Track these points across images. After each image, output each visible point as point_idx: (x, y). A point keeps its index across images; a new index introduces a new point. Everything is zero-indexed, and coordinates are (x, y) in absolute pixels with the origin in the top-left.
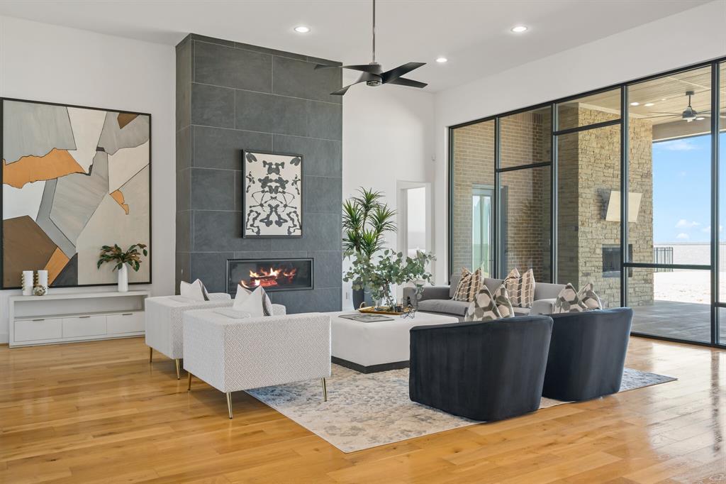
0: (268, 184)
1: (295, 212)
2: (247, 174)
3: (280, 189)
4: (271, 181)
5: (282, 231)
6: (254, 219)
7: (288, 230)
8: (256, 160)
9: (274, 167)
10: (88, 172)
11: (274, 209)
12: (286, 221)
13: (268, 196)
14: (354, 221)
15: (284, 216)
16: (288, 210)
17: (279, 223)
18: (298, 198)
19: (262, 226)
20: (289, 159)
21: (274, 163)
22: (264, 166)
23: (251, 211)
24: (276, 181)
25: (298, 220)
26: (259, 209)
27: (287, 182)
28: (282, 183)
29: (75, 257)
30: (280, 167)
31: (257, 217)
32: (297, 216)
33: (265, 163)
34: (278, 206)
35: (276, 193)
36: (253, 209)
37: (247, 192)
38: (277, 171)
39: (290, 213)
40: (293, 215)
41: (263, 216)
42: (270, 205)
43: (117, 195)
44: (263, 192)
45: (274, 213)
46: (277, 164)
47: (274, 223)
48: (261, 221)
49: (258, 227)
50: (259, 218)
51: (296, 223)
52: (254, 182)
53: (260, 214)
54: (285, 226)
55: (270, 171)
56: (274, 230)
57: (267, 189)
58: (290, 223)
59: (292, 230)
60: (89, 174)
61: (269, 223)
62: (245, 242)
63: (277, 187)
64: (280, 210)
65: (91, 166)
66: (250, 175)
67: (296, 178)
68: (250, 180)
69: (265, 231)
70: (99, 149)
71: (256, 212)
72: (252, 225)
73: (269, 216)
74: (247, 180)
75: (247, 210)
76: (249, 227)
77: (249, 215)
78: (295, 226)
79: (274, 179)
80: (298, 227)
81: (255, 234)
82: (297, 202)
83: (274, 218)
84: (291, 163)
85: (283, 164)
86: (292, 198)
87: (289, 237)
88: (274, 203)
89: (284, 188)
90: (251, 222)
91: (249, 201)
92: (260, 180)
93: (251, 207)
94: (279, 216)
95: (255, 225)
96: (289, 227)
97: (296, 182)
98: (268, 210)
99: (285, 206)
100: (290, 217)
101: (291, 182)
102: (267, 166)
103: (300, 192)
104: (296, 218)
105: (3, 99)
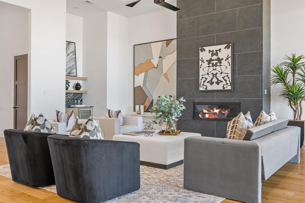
0: (212, 62)
1: (227, 76)
2: (200, 59)
3: (218, 64)
4: (213, 60)
5: (220, 87)
6: (204, 82)
7: (223, 87)
8: (205, 50)
9: (215, 52)
10: (156, 67)
11: (215, 75)
12: (222, 82)
13: (211, 68)
14: (282, 78)
15: (221, 79)
16: (223, 75)
17: (218, 83)
18: (230, 68)
19: (208, 85)
20: (222, 47)
21: (215, 50)
22: (209, 53)
23: (203, 78)
24: (216, 60)
25: (229, 80)
26: (207, 76)
27: (222, 59)
28: (220, 60)
29: (153, 100)
30: (218, 52)
31: (206, 80)
32: (229, 78)
33: (210, 51)
34: (217, 73)
35: (216, 66)
36: (203, 76)
37: (201, 68)
38: (217, 54)
39: (224, 77)
40: (226, 78)
41: (209, 79)
42: (212, 74)
43: (166, 75)
44: (209, 67)
45: (215, 78)
46: (216, 51)
47: (215, 83)
48: (208, 82)
49: (206, 86)
50: (207, 81)
51: (228, 82)
52: (204, 62)
53: (207, 79)
54: (221, 84)
55: (212, 55)
56: (215, 87)
57: (211, 65)
58: (224, 83)
59: (225, 86)
60: (157, 68)
61: (212, 83)
62: (201, 94)
63: (216, 63)
64: (218, 76)
65: (157, 65)
66: (202, 59)
67: (228, 56)
68: (202, 62)
69: (210, 88)
70: (160, 57)
71: (205, 78)
72: (203, 85)
73: (212, 79)
74: (200, 62)
75: (201, 78)
76: (201, 86)
77: (201, 80)
78: (227, 84)
79: (214, 59)
80: (229, 84)
81: (204, 89)
82: (229, 70)
83: (215, 80)
84: (225, 48)
85: (220, 50)
86: (226, 68)
87: (224, 91)
88: (214, 72)
89: (220, 63)
90: (202, 83)
91: (201, 72)
92: (207, 61)
93: (202, 75)
94: (218, 79)
95: (204, 85)
96: (224, 85)
97: (228, 59)
98: (211, 76)
99: (221, 73)
100: (224, 79)
101: (225, 59)
102: (211, 53)
103: (230, 64)
104: (228, 80)
105: (134, 45)
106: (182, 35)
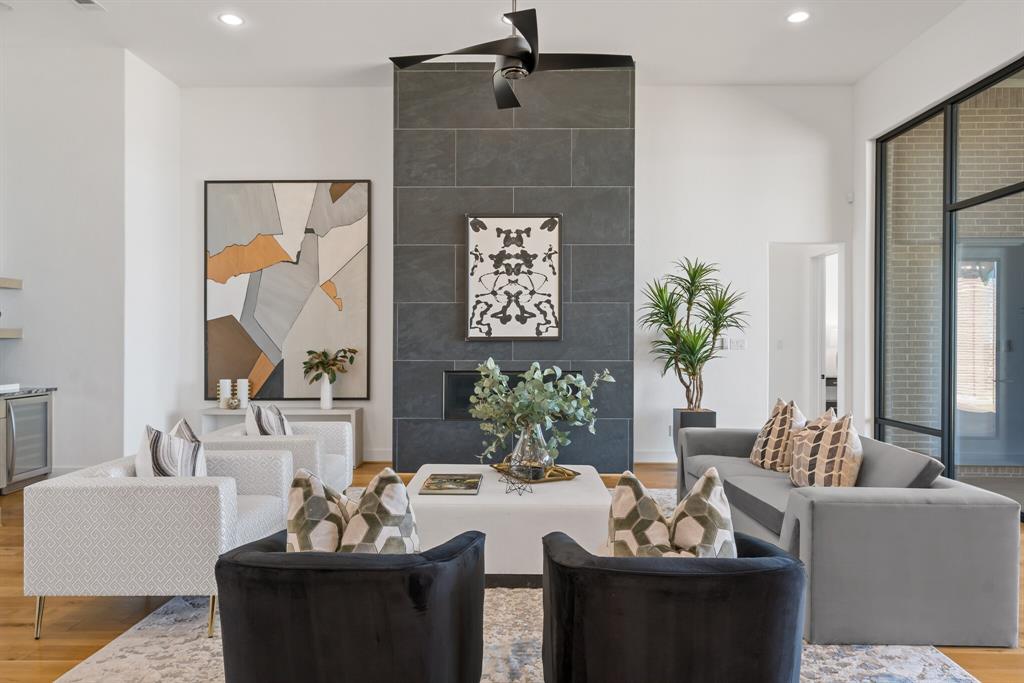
0: (506, 262)
1: (548, 302)
2: (471, 248)
3: (524, 268)
4: (509, 256)
5: (528, 330)
6: (483, 314)
7: (537, 329)
8: (485, 228)
9: (513, 235)
10: (295, 260)
11: (514, 298)
12: (534, 315)
13: (504, 279)
15: (530, 308)
16: (537, 299)
17: (522, 319)
18: (554, 280)
19: (496, 323)
20: (535, 223)
21: (513, 231)
22: (499, 236)
23: (478, 302)
24: (517, 256)
25: (553, 313)
26: (490, 299)
27: (535, 256)
28: (527, 258)
29: (281, 363)
30: (524, 235)
31: (488, 310)
32: (552, 307)
33: (499, 231)
34: (520, 293)
35: (517, 274)
36: (479, 298)
37: (472, 274)
38: (519, 241)
39: (541, 303)
40: (545, 307)
41: (497, 308)
42: (507, 293)
43: (329, 286)
44: (496, 273)
45: (513, 304)
46: (518, 232)
47: (513, 319)
48: (493, 316)
49: (488, 325)
50: (490, 312)
51: (550, 317)
52: (482, 260)
53: (491, 306)
54: (532, 323)
55: (508, 241)
56: (513, 330)
57: (502, 269)
58: (540, 318)
59: (542, 328)
60: (296, 263)
61: (505, 319)
62: (470, 347)
63: (518, 266)
64: (523, 299)
65: (299, 253)
66: (476, 250)
67: (550, 250)
68: (477, 257)
69: (499, 330)
70: (309, 231)
71: (486, 303)
72: (479, 323)
73: (505, 308)
74: (472, 258)
75: (472, 302)
76: (474, 325)
77: (475, 308)
78: (548, 322)
79: (513, 253)
80: (553, 324)
81: (484, 335)
82: (552, 287)
83: (513, 310)
84: (542, 228)
85: (528, 231)
86: (544, 281)
87: (539, 339)
88: (513, 289)
89: (530, 265)
90: (477, 318)
91: (474, 288)
92: (491, 257)
93: (477, 296)
94: (522, 308)
95: (483, 322)
96: (539, 324)
97: (550, 256)
98: (504, 299)
99: (532, 293)
100: (539, 309)
101: (541, 256)
102: (503, 236)
103: (557, 271)
104: (549, 311)
105: (206, 183)
106: (413, 175)
